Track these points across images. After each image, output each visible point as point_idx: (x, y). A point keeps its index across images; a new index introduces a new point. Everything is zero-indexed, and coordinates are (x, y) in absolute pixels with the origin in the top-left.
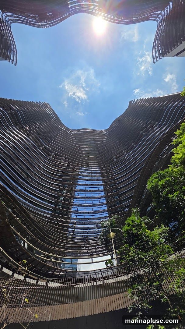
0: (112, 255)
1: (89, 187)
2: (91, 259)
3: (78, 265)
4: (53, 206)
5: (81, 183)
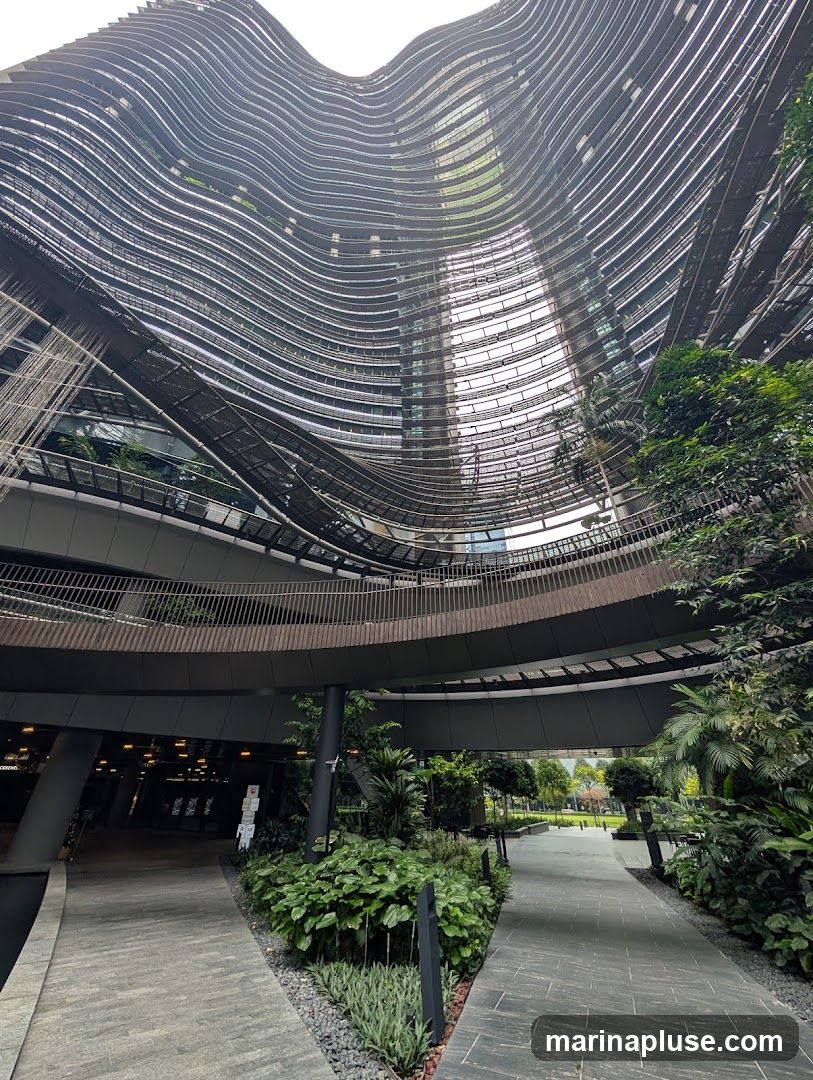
0: (600, 502)
1: (495, 321)
2: (541, 522)
3: (507, 541)
4: (401, 418)
5: (463, 317)
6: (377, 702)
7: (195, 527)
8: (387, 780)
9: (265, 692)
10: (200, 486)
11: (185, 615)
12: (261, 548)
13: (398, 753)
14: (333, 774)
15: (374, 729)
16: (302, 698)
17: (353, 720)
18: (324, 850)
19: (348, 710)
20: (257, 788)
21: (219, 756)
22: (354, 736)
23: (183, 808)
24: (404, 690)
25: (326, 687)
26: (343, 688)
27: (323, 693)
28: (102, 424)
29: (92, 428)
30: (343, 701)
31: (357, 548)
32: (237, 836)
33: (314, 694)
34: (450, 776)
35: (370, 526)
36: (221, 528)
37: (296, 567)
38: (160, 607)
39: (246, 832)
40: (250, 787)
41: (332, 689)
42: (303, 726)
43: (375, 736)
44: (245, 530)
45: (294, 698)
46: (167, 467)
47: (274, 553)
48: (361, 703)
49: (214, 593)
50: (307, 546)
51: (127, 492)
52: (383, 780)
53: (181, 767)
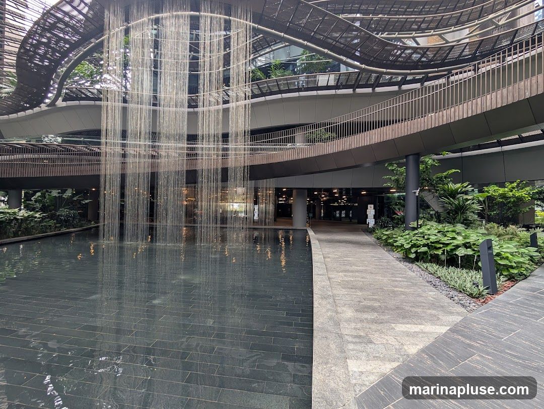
6: (440, 161)
7: (314, 93)
8: (451, 199)
9: (368, 165)
10: (309, 69)
11: (322, 138)
12: (350, 91)
13: (459, 185)
14: (417, 196)
15: (440, 175)
16: (391, 164)
17: (424, 172)
18: (416, 227)
19: (422, 167)
20: (372, 206)
21: (351, 195)
22: (426, 180)
23: (340, 214)
24: (462, 150)
25: (406, 157)
26: (418, 155)
27: (405, 160)
28: (259, 58)
29: (256, 62)
30: (418, 162)
31: (416, 65)
32: (367, 223)
33: (397, 162)
34: (503, 196)
35: (423, 42)
36: (328, 88)
37: (374, 94)
38: (311, 137)
39: (371, 222)
40: (369, 206)
41: (411, 157)
42: (393, 178)
43: (441, 179)
44: (339, 84)
45: (386, 165)
46: (291, 66)
47: (359, 91)
48: (430, 162)
49: (336, 123)
50: (378, 78)
51: (282, 88)
52: (448, 198)
53: (336, 200)
